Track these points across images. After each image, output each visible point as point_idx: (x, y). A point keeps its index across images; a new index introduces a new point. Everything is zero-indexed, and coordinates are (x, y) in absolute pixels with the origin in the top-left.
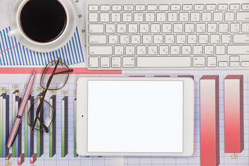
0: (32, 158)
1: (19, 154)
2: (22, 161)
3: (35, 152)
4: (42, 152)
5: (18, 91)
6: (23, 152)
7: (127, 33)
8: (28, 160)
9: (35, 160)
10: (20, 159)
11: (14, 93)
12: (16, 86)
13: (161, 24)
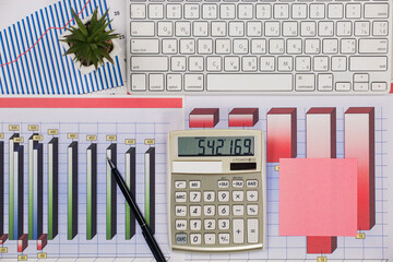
0: (40, 242)
1: (20, 234)
2: (25, 246)
3: (45, 231)
4: (55, 232)
5: (17, 135)
6: (26, 231)
7: (191, 36)
8: (33, 244)
9: (44, 244)
10: (20, 242)
11: (12, 138)
12: (14, 127)
13: (246, 23)
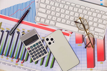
0: (22, 61)
1: (18, 58)
2: (18, 61)
3: (24, 59)
4: (27, 60)
5: (24, 32)
6: (19, 58)
7: (55, 11)
8: (20, 61)
9: (23, 62)
10: (17, 60)
11: (22, 32)
12: (24, 30)
